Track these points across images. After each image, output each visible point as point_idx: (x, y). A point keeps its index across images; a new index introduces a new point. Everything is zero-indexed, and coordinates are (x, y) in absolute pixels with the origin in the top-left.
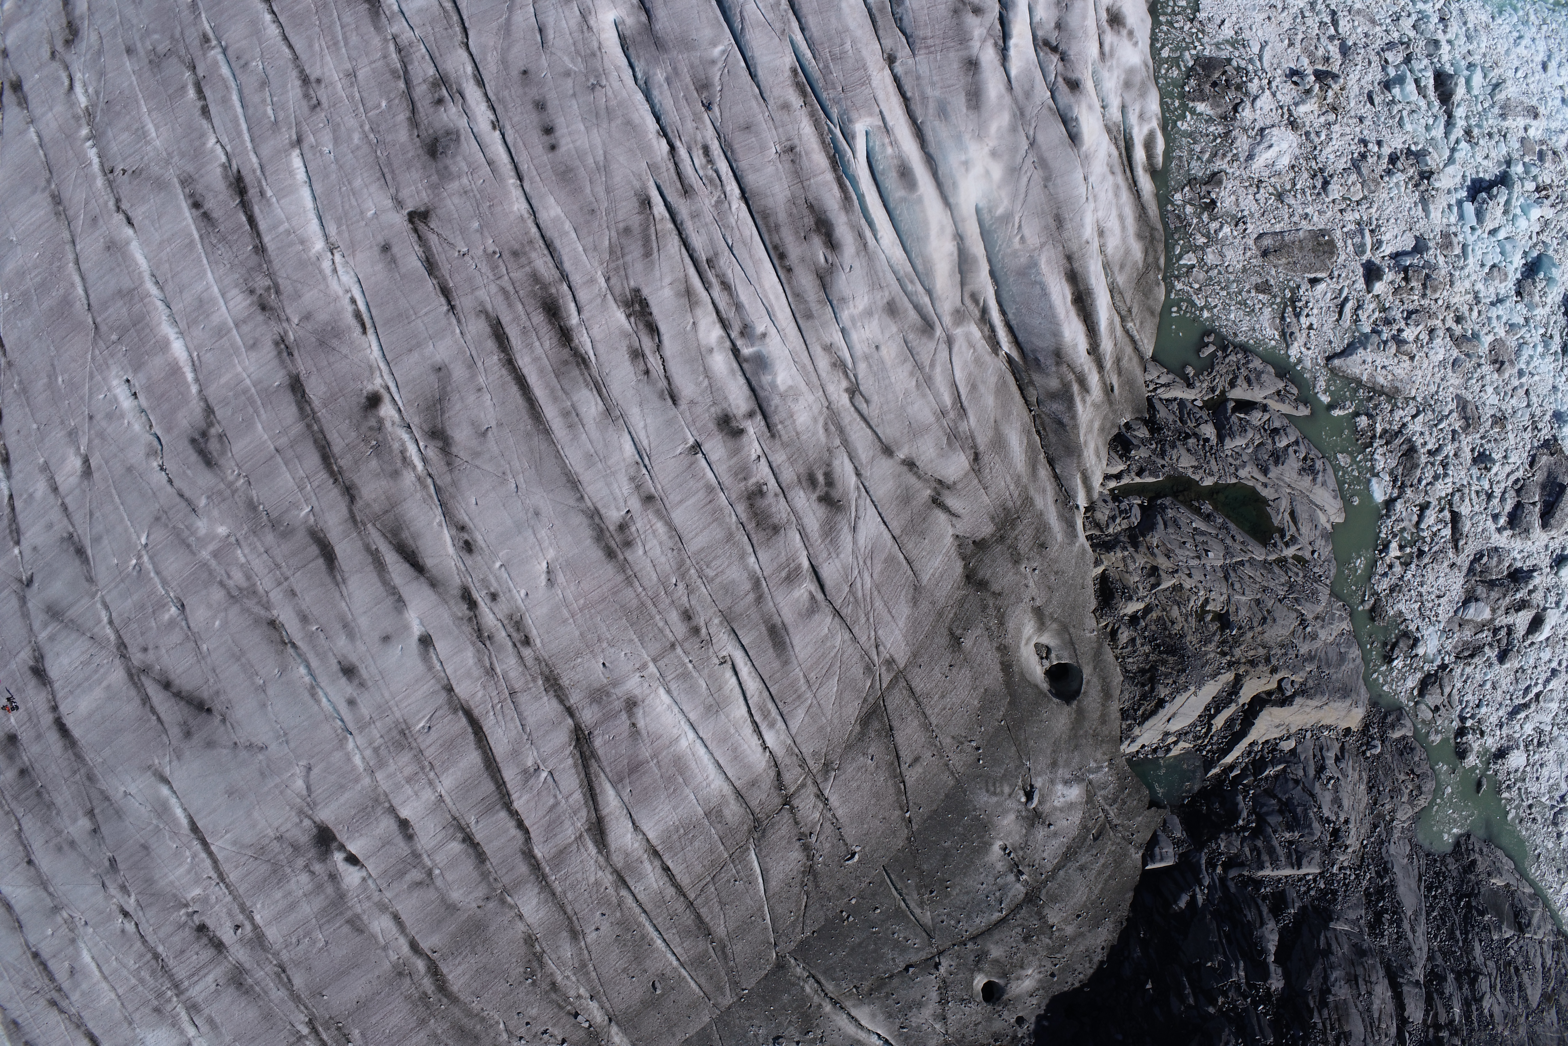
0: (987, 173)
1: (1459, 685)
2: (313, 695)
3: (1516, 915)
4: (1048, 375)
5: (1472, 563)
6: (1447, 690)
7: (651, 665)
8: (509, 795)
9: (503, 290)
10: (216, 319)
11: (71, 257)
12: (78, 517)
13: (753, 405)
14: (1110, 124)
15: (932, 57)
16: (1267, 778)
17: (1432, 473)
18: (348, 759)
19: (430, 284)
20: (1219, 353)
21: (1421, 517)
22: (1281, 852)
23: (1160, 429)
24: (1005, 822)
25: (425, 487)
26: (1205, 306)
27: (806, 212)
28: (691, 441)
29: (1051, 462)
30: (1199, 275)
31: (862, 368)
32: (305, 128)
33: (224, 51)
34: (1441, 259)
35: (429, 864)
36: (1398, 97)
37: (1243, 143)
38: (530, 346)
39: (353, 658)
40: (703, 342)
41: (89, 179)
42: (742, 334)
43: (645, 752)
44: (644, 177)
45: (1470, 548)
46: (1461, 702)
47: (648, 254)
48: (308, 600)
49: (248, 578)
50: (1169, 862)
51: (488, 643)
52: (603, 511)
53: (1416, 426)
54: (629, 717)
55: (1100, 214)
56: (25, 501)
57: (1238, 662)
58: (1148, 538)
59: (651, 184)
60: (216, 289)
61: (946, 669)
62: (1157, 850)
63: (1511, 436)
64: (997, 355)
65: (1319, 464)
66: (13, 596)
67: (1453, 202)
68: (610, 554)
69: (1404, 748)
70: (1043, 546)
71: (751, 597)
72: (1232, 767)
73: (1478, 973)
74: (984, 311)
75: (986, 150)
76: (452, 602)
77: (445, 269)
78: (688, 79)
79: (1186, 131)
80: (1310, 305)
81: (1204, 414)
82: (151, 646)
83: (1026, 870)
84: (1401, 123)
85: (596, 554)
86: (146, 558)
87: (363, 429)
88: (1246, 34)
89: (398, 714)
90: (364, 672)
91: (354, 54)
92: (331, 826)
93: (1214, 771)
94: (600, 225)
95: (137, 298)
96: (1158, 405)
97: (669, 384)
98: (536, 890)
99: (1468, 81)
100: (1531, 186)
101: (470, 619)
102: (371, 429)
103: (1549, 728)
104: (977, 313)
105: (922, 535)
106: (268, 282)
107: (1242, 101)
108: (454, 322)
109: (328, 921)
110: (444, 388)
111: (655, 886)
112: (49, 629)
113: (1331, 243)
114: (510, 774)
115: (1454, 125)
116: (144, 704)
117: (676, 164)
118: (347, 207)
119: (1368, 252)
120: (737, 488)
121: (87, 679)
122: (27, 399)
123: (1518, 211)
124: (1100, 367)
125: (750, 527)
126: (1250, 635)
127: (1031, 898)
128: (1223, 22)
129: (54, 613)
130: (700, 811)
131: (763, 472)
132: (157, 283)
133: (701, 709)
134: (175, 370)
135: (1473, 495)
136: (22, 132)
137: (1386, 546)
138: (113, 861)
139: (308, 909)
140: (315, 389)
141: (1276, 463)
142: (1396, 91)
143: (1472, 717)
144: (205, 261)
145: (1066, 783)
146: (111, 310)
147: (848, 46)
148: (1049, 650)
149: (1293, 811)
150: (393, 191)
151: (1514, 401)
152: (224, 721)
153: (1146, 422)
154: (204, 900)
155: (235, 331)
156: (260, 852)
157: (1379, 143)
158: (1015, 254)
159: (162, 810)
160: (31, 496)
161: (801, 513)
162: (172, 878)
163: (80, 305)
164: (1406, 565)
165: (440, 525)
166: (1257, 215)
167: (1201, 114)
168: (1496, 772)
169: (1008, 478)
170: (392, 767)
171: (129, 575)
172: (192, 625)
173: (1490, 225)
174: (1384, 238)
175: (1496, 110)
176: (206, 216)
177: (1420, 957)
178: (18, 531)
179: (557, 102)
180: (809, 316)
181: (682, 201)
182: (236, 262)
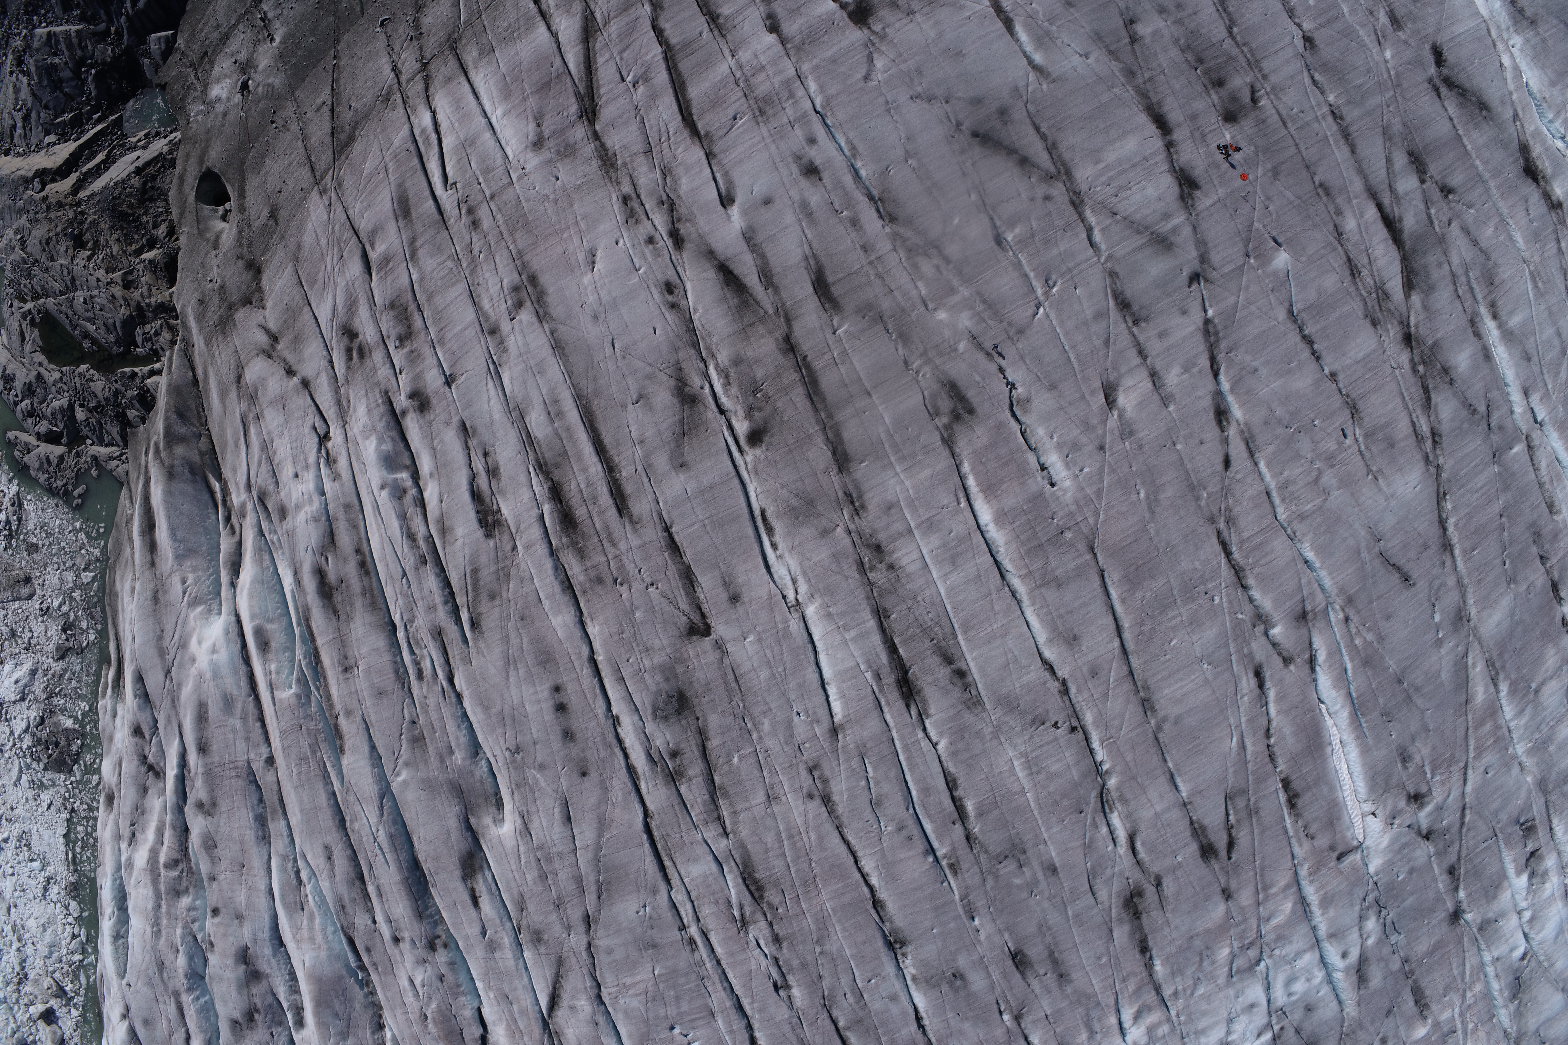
0: (200, 644)
2: (853, 148)
4: (184, 458)
7: (515, 179)
8: (665, 58)
10: (935, 540)
11: (1127, 634)
12: (1125, 342)
13: (403, 423)
15: (233, 759)
16: (72, 112)
18: (822, 88)
19: (689, 556)
20: (70, 488)
22: (63, 46)
23: (117, 416)
24: (266, 62)
25: (707, 348)
26: (78, 532)
27: (339, 607)
28: (454, 387)
29: (194, 383)
30: (81, 562)
31: (313, 459)
32: (826, 745)
33: (932, 851)
37: (39, 687)
38: (589, 484)
39: (804, 183)
40: (436, 483)
41: (1103, 723)
42: (405, 491)
43: (533, 102)
44: (476, 650)
47: (475, 571)
48: (848, 242)
49: (915, 266)
50: (154, 36)
51: (665, 198)
52: (534, 319)
54: (541, 132)
55: (131, 610)
56: (1194, 365)
57: (71, 206)
58: (129, 314)
59: (471, 643)
60: (936, 575)
61: (284, 189)
62: (164, 47)
64: (224, 481)
66: (1216, 265)
68: (533, 280)
70: (201, 302)
71: (419, 243)
72: (98, 121)
74: (228, 519)
75: (198, 665)
76: (694, 236)
77: (672, 571)
78: (431, 750)
81: (85, 431)
82: (1040, 201)
83: (259, 23)
85: (545, 279)
86: (1039, 292)
87: (768, 409)
88: (31, 794)
89: (764, 130)
90: (795, 169)
91: (769, 822)
92: (852, 25)
93: (114, 117)
94: (516, 604)
95: (1037, 575)
96: (118, 438)
97: (466, 442)
101: (679, 220)
102: (760, 409)
104: (232, 517)
105: (288, 308)
106: (872, 575)
107: (37, 728)
108: (664, 515)
110: (678, 446)
112: (1169, 226)
114: (661, 77)
116: (1054, 145)
117: (448, 663)
118: (777, 649)
120: (420, 343)
121: (1124, 171)
122: (1188, 478)
124: (147, 468)
125: (412, 307)
126: (59, 229)
128: (49, 808)
129: (1162, 244)
130: (497, 53)
131: (398, 358)
132: (1012, 591)
133: (480, 142)
134: (990, 490)
136: (1196, 792)
140: (820, 455)
141: (30, 384)
144: (949, 608)
145: (219, 100)
146: (1071, 565)
147: (297, 773)
148: (221, 217)
149: (52, 82)
150: (726, 661)
152: (959, 125)
153: (128, 423)
155: (913, 525)
158: (193, 569)
159: (1044, 39)
160: (1186, 370)
161: (371, 321)
163: (1114, 575)
165: (695, 310)
166: (32, 618)
167: (70, 717)
169: (219, 364)
170: (777, 80)
171: (1062, 276)
172: (986, 221)
176: (948, 660)
178: (1206, 333)
179: (552, 737)
180: (348, 507)
181: (443, 624)
182: (910, 603)
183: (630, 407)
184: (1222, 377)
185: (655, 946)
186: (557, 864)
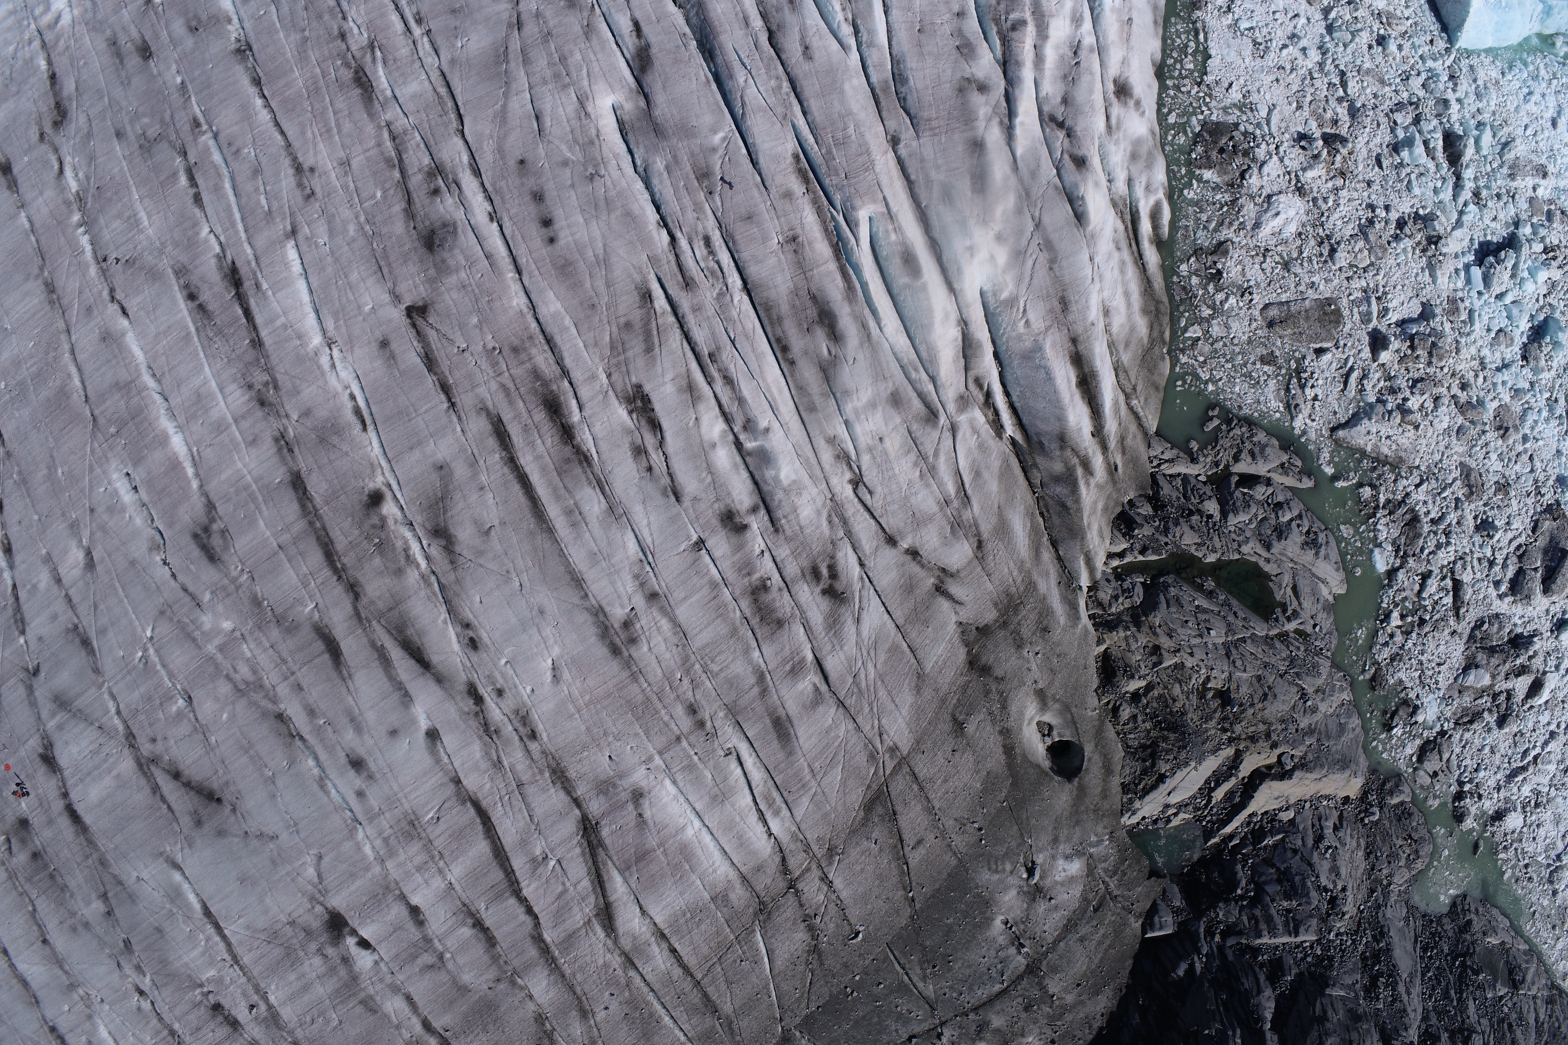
0: (992, 258)
1: (1457, 750)
2: (322, 787)
3: (1511, 972)
4: (1051, 458)
5: (1473, 630)
6: (1446, 756)
7: (657, 758)
8: (518, 883)
9: (503, 386)
10: (214, 414)
11: (67, 347)
12: (82, 609)
13: (756, 499)
14: (1116, 198)
15: (936, 139)
16: (1265, 847)
17: (1434, 542)
18: (359, 848)
19: (429, 381)
20: (1224, 427)
21: (1423, 586)
22: (1279, 920)
23: (1163, 506)
24: (1007, 898)
25: (429, 585)
26: (1210, 380)
27: (809, 303)
28: (695, 538)
29: (1054, 544)
30: (1204, 347)
31: (866, 460)
32: (300, 218)
33: (216, 136)
34: (1447, 326)
35: (440, 948)
36: (1407, 160)
37: (1249, 210)
38: (532, 444)
39: (361, 752)
40: (706, 437)
41: (82, 267)
42: (745, 428)
43: (652, 841)
44: (645, 270)
45: (1471, 616)
46: (1459, 767)
47: (649, 349)
48: (315, 693)
49: (255, 672)
50: (1168, 931)
51: (494, 737)
52: (607, 609)
53: (1420, 495)
54: (636, 808)
55: (1106, 294)
56: (29, 592)
57: (1239, 738)
58: (1150, 618)
59: (652, 277)
60: (213, 384)
61: (949, 754)
62: (1156, 919)
63: (1514, 502)
64: (1001, 438)
65: (1322, 538)
66: (20, 684)
67: (1460, 266)
68: (615, 651)
69: (1403, 814)
70: (1046, 630)
71: (756, 690)
72: (1231, 837)
73: (1471, 1031)
74: (988, 395)
75: (991, 234)
76: (459, 698)
77: (444, 365)
78: (688, 168)
79: (1192, 200)
80: (1316, 376)
81: (1208, 490)
82: (159, 738)
83: (1027, 943)
84: (1409, 187)
85: (601, 651)
86: (151, 651)
87: (366, 527)
88: (1254, 98)
89: (407, 806)
90: (372, 765)
91: (348, 141)
92: (342, 912)
93: (1213, 841)
94: (600, 320)
95: (134, 392)
96: (1162, 482)
97: (672, 481)
98: (546, 973)
99: (1477, 141)
100: (1538, 247)
101: (477, 714)
102: (374, 526)
103: (1546, 789)
104: (981, 398)
105: (926, 623)
106: (266, 377)
107: (1249, 167)
108: (455, 419)
109: (342, 1002)
110: (446, 486)
111: (663, 967)
112: (58, 718)
113: (1338, 313)
114: (518, 863)
115: (1462, 187)
116: (154, 793)
117: (677, 255)
118: (344, 301)
119: (1375, 321)
120: (741, 584)
121: (96, 768)
122: (28, 490)
123: (1526, 274)
124: (1104, 448)
125: (755, 621)
126: (1252, 712)
127: (1032, 969)
128: (1231, 85)
129: (62, 702)
130: (706, 896)
131: (767, 567)
132: (154, 375)
133: (707, 798)
134: (175, 465)
135: (1475, 562)
136: (13, 217)
137: (1387, 616)
138: (127, 943)
139: (322, 991)
140: (317, 487)
141: (1279, 538)
142: (1405, 154)
143: (1471, 781)
144: (202, 355)
145: (1068, 858)
146: (108, 403)
147: (851, 130)
148: (1051, 728)
149: (1291, 880)
150: (390, 284)
151: (1517, 467)
152: (234, 810)
153: (1149, 499)
154: (219, 981)
155: (234, 427)
156: (273, 936)
157: (1387, 208)
158: (1019, 338)
159: (175, 895)
160: (34, 586)
161: (805, 607)
162: (186, 959)
163: (77, 398)
164: (1407, 634)
165: (445, 622)
166: (1263, 285)
167: (1207, 182)
168: (1493, 834)
169: (1012, 564)
170: (402, 857)
171: (135, 667)
172: (200, 717)
173: (1497, 290)
174: (1390, 305)
175: (1505, 170)
176: (201, 308)
177: (1415, 1019)
178: (23, 621)
179: (555, 193)
180: (812, 409)
181: (683, 294)
182: (233, 356)
183: (496, 522)
184: (9, 583)
185: (454, 11)
186: (548, 73)
